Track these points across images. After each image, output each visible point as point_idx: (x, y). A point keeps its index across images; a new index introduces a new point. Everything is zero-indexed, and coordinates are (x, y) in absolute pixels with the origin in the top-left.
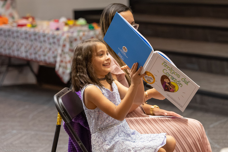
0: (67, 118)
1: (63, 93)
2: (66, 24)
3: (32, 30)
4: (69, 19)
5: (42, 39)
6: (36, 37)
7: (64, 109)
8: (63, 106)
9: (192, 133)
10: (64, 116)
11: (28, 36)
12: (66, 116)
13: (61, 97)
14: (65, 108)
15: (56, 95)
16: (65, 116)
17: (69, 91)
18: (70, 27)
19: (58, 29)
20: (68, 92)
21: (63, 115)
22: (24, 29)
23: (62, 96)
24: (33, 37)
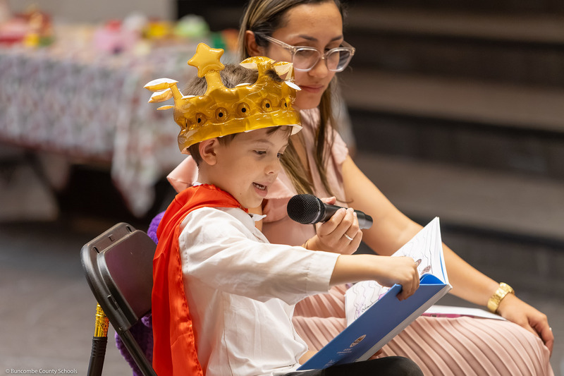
0: (120, 314)
1: (111, 240)
2: (144, 36)
3: (39, 55)
4: (153, 20)
5: (70, 80)
6: (54, 74)
7: (113, 289)
8: (110, 279)
9: (508, 361)
10: (112, 309)
11: (27, 72)
12: (119, 309)
13: (104, 252)
14: (115, 284)
15: (88, 244)
16: (116, 308)
17: (131, 233)
18: (157, 44)
19: (117, 51)
20: (127, 236)
21: (110, 305)
22: (15, 51)
23: (107, 249)
24: (42, 76)
